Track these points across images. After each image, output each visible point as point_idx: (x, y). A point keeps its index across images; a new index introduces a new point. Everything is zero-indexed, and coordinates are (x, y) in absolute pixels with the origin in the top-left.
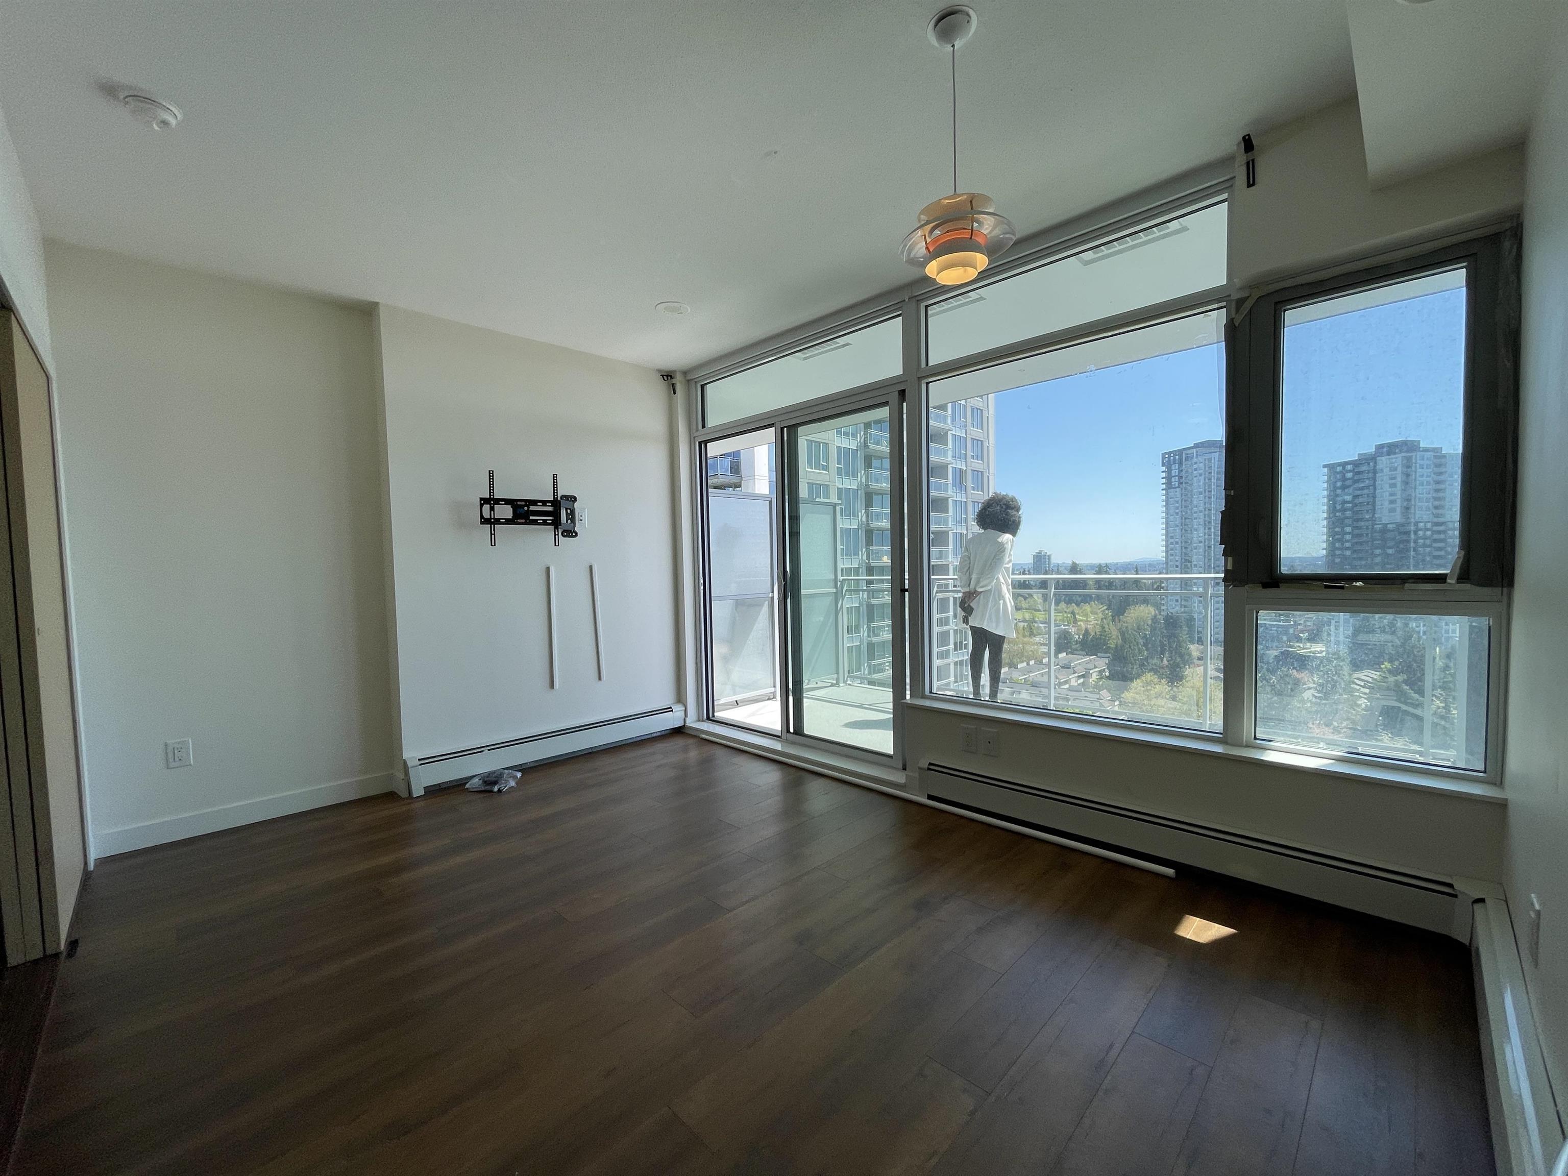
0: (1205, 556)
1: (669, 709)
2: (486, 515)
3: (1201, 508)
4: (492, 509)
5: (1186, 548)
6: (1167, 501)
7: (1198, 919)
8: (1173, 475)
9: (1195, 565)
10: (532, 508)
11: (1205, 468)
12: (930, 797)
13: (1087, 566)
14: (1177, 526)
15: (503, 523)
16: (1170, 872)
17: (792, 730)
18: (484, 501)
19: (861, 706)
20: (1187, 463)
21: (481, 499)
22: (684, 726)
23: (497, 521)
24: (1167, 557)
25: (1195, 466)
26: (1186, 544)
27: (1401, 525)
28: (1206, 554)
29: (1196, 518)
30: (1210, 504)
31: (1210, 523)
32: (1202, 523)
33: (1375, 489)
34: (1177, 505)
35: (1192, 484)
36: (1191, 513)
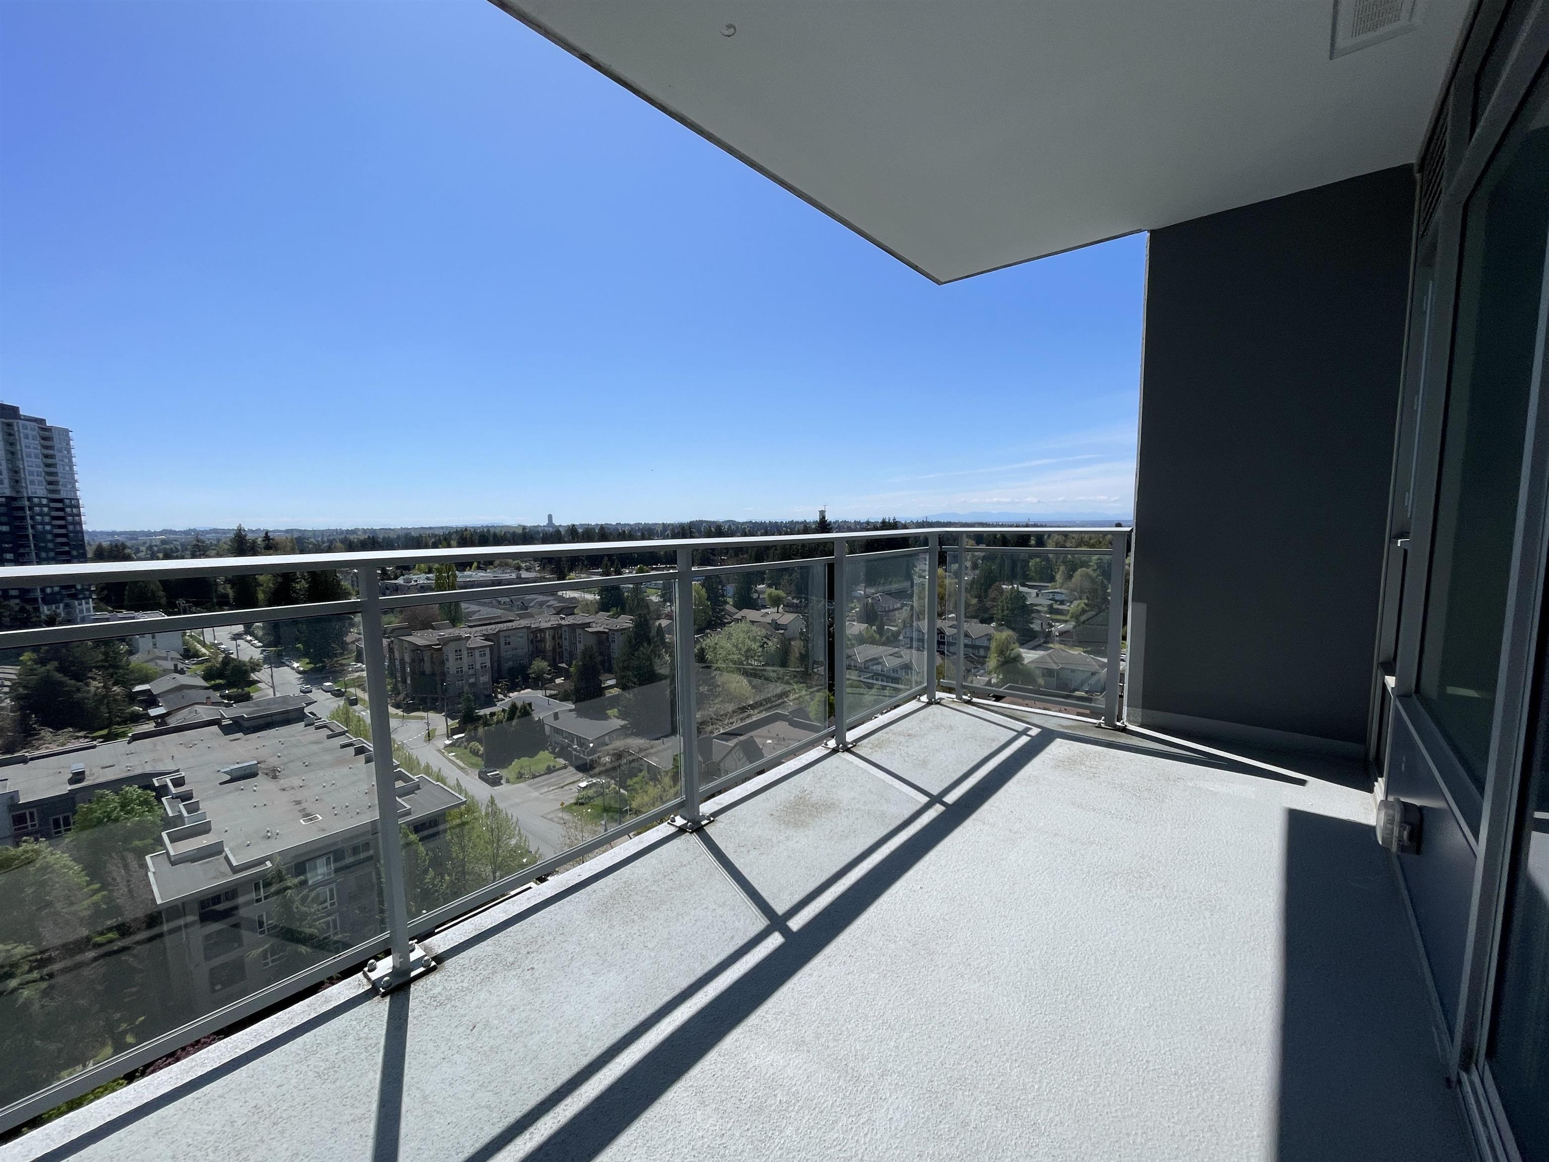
27: (12, 499)
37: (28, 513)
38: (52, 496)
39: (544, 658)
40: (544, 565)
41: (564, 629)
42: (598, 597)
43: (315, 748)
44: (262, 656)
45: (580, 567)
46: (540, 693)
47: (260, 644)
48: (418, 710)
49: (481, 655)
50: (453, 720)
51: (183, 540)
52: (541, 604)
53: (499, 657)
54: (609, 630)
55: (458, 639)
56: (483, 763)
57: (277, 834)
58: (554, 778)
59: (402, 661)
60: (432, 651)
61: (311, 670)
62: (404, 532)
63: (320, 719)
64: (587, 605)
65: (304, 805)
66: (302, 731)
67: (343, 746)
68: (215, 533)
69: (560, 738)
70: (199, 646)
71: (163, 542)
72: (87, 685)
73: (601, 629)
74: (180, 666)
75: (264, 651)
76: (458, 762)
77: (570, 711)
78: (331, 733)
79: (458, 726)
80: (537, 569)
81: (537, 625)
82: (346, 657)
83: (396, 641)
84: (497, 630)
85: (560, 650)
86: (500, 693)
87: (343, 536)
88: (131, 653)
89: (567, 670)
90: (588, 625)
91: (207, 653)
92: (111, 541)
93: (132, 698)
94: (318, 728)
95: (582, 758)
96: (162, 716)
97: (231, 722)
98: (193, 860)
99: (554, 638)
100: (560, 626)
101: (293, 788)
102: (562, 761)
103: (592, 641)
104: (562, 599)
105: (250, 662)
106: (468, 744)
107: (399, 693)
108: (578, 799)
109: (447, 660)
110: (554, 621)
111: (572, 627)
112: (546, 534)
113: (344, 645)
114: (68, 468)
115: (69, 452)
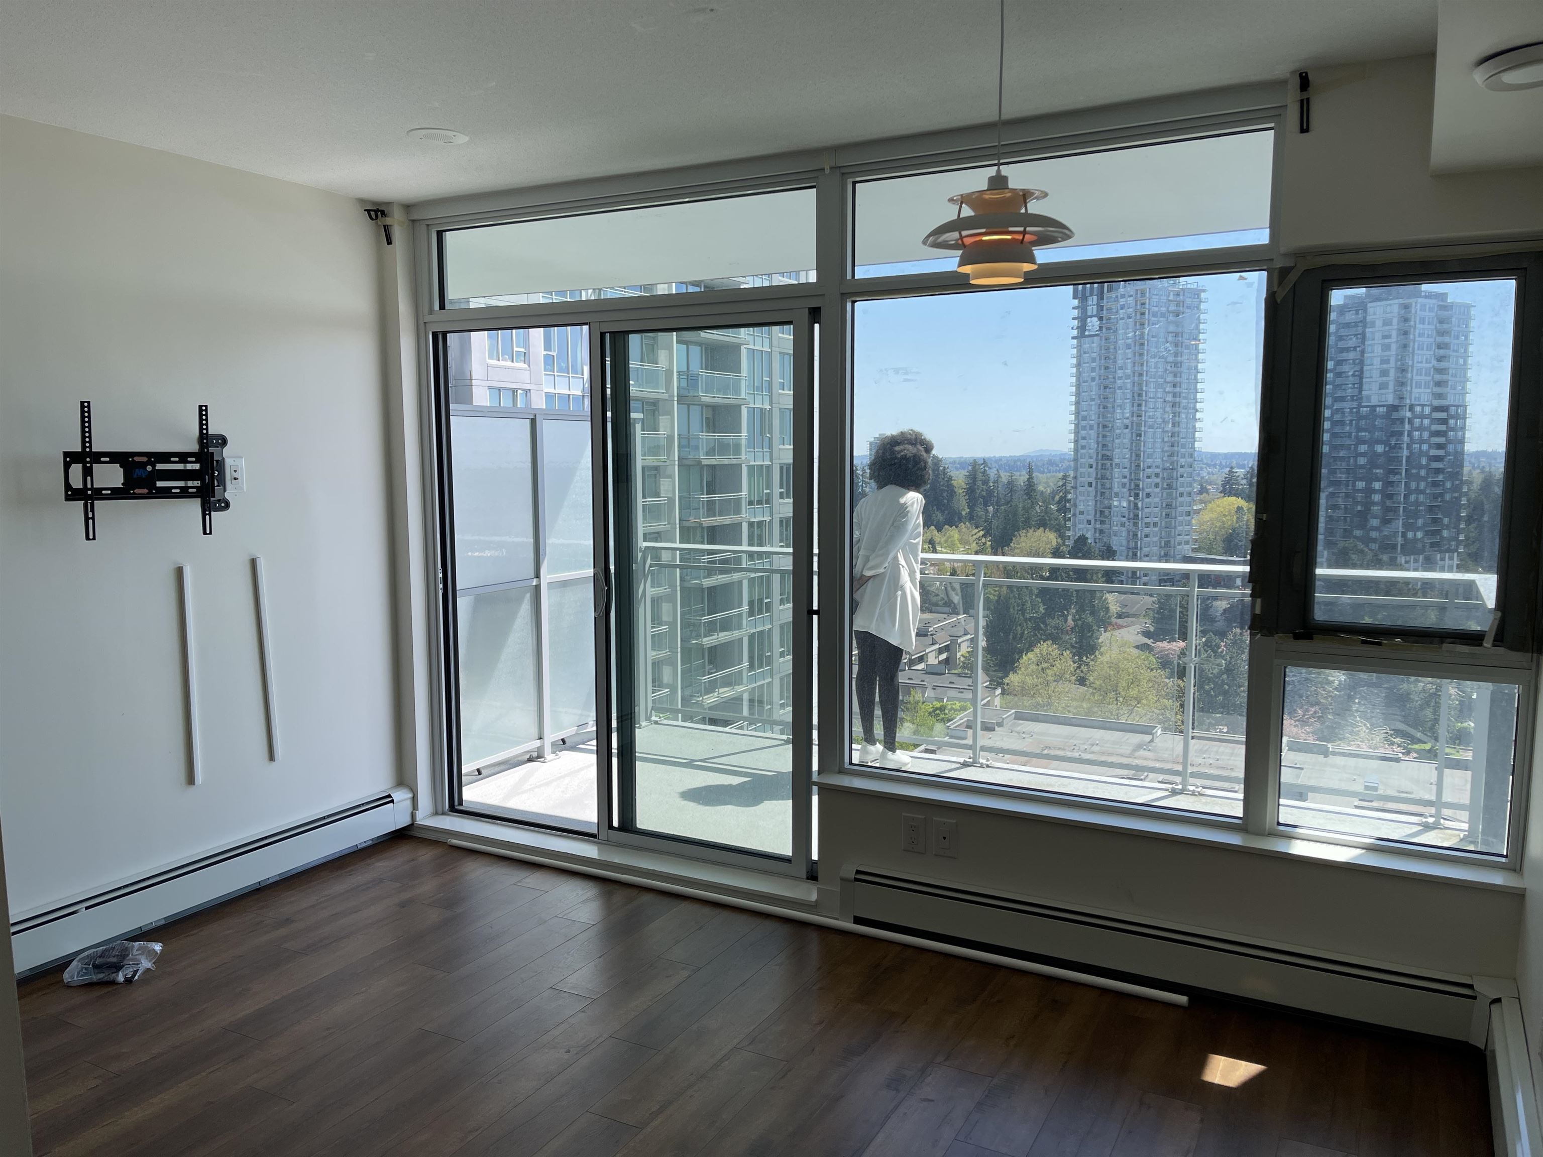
0: (1131, 450)
1: (387, 799)
2: (77, 482)
3: (1129, 371)
4: (88, 472)
5: (1104, 436)
6: (1079, 357)
7: (1223, 1058)
8: (1089, 313)
9: (1116, 464)
10: (159, 466)
11: (1136, 305)
12: (858, 920)
13: (954, 462)
14: (1093, 400)
15: (107, 498)
16: (1183, 999)
17: (615, 823)
18: (70, 458)
19: (690, 764)
20: (1110, 294)
21: (66, 454)
22: (412, 824)
23: (98, 494)
24: (1076, 450)
25: (1122, 301)
26: (1105, 427)
27: (1394, 408)
28: (1134, 448)
29: (1120, 388)
30: (1142, 365)
31: (1140, 395)
32: (1129, 396)
33: (1363, 352)
34: (1094, 364)
35: (1116, 331)
36: (1114, 378)
37: (1407, 427)
38: (1436, 403)
114: (1461, 361)
115: (1467, 338)
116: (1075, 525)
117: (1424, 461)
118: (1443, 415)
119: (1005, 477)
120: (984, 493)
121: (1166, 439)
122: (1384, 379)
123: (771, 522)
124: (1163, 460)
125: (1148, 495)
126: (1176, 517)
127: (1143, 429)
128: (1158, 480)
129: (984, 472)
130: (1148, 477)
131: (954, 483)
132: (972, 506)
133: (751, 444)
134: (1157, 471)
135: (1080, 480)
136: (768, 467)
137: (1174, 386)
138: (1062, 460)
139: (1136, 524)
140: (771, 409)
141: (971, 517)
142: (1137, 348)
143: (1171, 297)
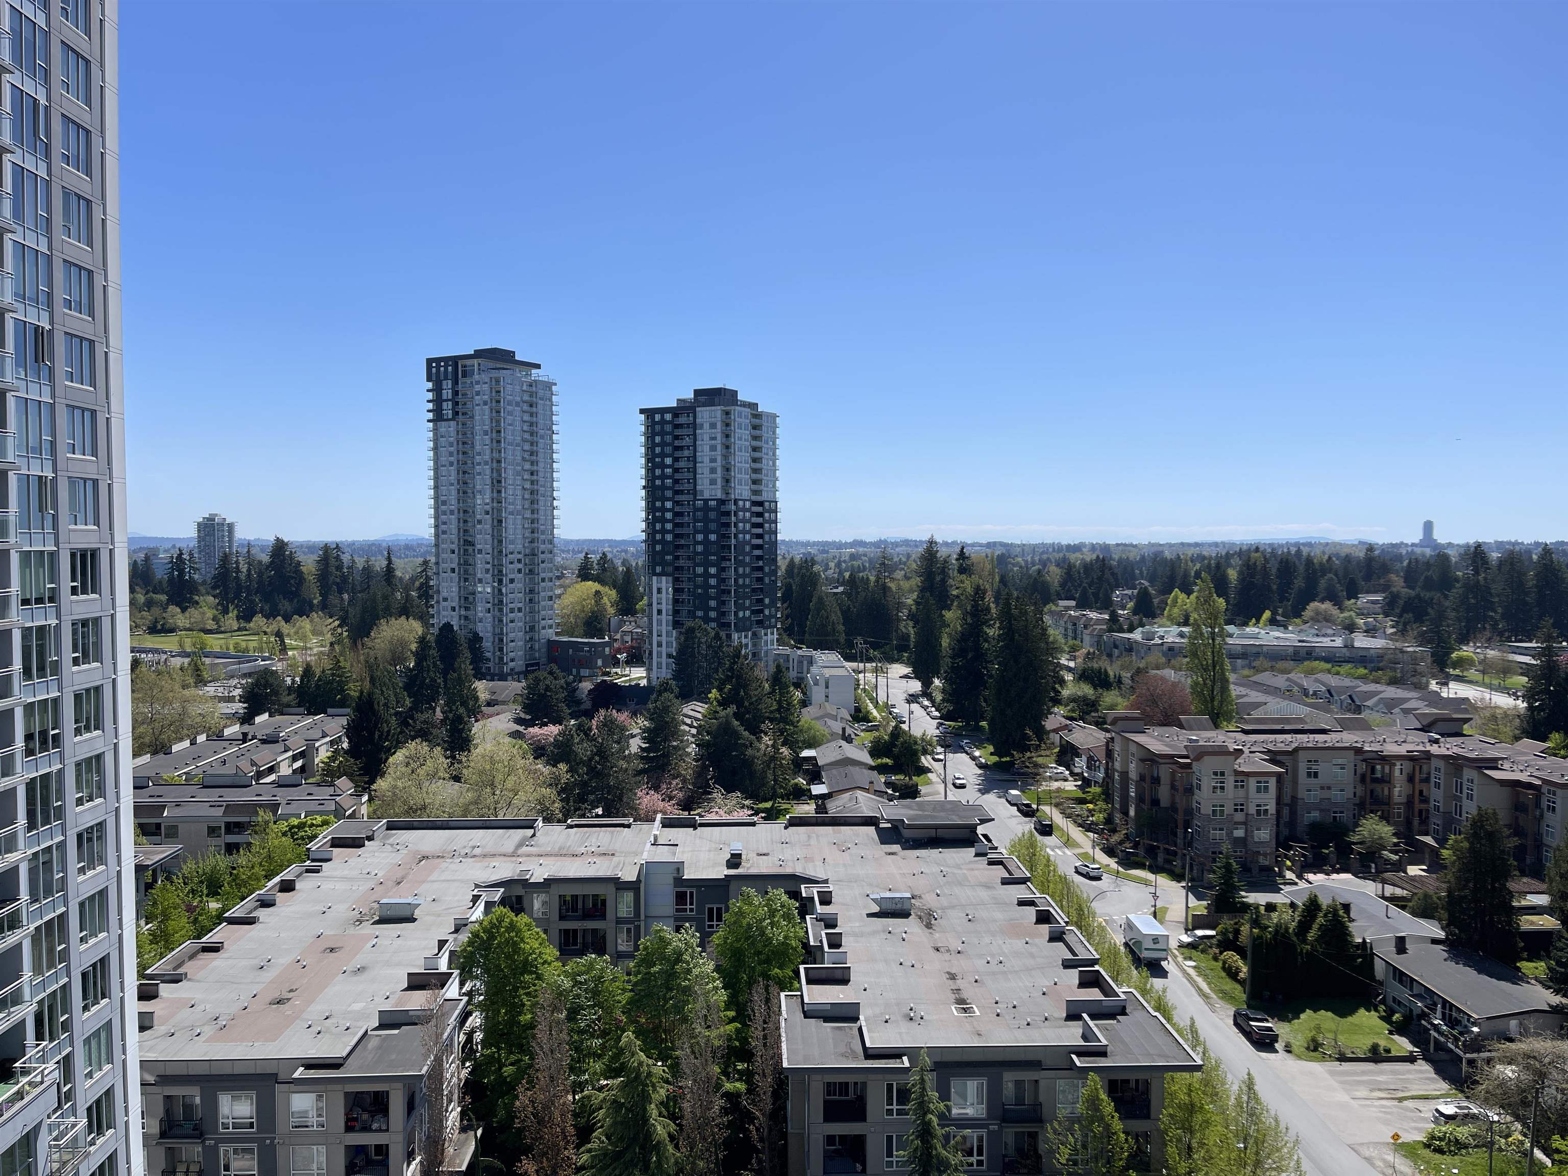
0: (493, 535)
5: (465, 521)
8: (445, 397)
9: (479, 550)
13: (302, 546)
26: (466, 514)
27: (722, 502)
28: (495, 533)
29: (479, 474)
30: (500, 452)
31: (499, 482)
32: (489, 482)
33: (695, 451)
34: (452, 449)
35: (472, 417)
36: (473, 463)
37: (733, 519)
38: (754, 498)
39: (1386, 818)
40: (1405, 624)
41: (1435, 763)
42: (1522, 705)
43: (984, 894)
44: (938, 731)
45: (1488, 634)
46: (1370, 888)
47: (937, 714)
48: (1140, 866)
49: (1259, 790)
50: (1199, 898)
51: (872, 555)
52: (1390, 705)
53: (1294, 798)
54: (1544, 781)
55: (1222, 751)
56: (1244, 997)
57: (922, 1018)
58: (1385, 1072)
59: (1125, 775)
60: (1174, 767)
61: (995, 764)
62: (1153, 550)
63: (996, 848)
64: (1495, 718)
65: (960, 983)
66: (971, 862)
67: (1022, 903)
68: (906, 546)
69: (1404, 994)
70: (871, 706)
71: (853, 557)
72: (759, 739)
73: (1523, 777)
74: (849, 731)
75: (941, 724)
76: (1200, 980)
77: (1435, 941)
78: (1007, 875)
79: (1205, 912)
80: (1390, 631)
81: (1375, 747)
82: (1043, 753)
83: (1118, 739)
84: (1294, 745)
85: (1423, 806)
86: (1289, 869)
87: (1061, 555)
88: (804, 703)
89: (1435, 853)
90: (1493, 763)
91: (878, 717)
92: (803, 553)
93: (798, 764)
94: (991, 863)
95: (1452, 1050)
96: (823, 797)
97: (889, 825)
98: (827, 1019)
99: (1411, 779)
100: (1427, 755)
101: (948, 951)
102: (1404, 1044)
103: (1499, 804)
104: (1435, 699)
105: (923, 740)
106: (1221, 953)
107: (1114, 831)
108: (1433, 1137)
109: (1199, 787)
110: (1416, 743)
111: (1456, 763)
112: (1417, 560)
113: (1041, 733)
114: (771, 463)
115: (774, 443)
116: (439, 612)
117: (747, 548)
118: (760, 509)
119: (360, 563)
120: (338, 580)
121: (526, 526)
122: (713, 476)
123: (58, 627)
124: (524, 547)
125: (512, 581)
126: (539, 602)
127: (503, 515)
128: (520, 566)
129: (338, 558)
130: (511, 563)
131: (304, 569)
132: (325, 596)
133: (25, 522)
134: (520, 556)
135: (442, 565)
136: (52, 554)
137: (532, 474)
138: (420, 545)
139: (501, 610)
140: (55, 479)
141: (324, 606)
142: (494, 435)
143: (525, 388)
